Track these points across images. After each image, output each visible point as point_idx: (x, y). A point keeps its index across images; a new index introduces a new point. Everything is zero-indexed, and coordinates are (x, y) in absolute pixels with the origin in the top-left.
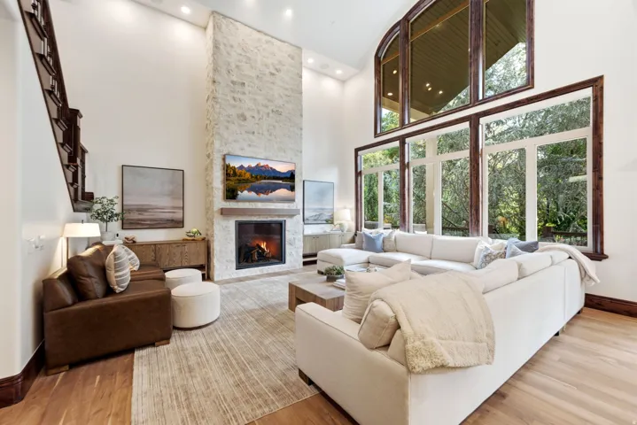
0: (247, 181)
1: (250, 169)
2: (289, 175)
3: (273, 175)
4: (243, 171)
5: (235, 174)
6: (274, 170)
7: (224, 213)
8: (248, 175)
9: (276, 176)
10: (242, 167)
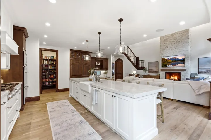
0: (170, 62)
1: (171, 59)
2: (182, 60)
3: (178, 60)
4: (169, 60)
5: (166, 61)
6: (178, 59)
7: (162, 70)
8: (170, 61)
9: (179, 60)
10: (168, 59)
